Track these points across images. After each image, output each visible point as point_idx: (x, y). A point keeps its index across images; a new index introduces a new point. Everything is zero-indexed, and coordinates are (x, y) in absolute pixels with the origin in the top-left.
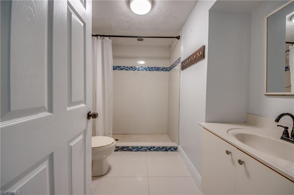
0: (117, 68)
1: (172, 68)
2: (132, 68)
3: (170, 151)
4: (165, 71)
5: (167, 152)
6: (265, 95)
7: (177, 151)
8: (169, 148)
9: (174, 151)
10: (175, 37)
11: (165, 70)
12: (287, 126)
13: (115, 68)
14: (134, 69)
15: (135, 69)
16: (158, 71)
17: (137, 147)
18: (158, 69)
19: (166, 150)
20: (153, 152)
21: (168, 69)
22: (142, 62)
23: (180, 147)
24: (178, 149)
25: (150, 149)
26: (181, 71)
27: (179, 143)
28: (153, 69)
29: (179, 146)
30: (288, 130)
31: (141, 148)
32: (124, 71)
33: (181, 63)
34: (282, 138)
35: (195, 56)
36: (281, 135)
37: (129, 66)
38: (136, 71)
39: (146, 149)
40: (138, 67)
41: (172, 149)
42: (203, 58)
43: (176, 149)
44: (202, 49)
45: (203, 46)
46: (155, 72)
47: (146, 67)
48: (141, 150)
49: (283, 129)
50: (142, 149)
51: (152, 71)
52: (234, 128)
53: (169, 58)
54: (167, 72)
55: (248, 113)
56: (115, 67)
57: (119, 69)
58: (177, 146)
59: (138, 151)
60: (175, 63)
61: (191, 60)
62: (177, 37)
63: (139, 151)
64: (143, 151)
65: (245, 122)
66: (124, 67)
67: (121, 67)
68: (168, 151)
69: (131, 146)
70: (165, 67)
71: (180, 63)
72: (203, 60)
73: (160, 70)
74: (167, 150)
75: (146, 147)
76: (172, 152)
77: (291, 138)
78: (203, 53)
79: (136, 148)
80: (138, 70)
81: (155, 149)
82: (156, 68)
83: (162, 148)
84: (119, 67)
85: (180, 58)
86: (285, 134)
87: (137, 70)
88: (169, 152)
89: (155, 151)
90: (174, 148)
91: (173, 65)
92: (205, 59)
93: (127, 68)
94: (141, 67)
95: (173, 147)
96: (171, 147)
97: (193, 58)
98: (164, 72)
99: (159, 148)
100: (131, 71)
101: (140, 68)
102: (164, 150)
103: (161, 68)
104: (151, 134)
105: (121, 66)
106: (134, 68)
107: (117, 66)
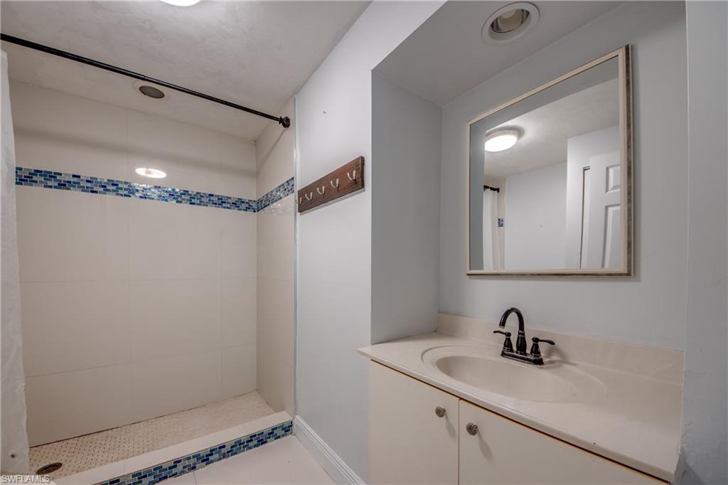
0: (35, 178)
1: (268, 203)
2: (114, 188)
3: (272, 441)
4: (246, 210)
5: (266, 445)
6: (468, 275)
7: (291, 433)
8: (269, 434)
9: (283, 435)
10: (276, 119)
11: (244, 206)
12: (508, 331)
13: (25, 178)
14: (126, 193)
15: (131, 191)
16: (221, 210)
17: (155, 469)
18: (221, 202)
19: (262, 442)
20: (218, 462)
21: (254, 205)
22: (158, 174)
23: (299, 420)
24: (294, 428)
25: (205, 458)
26: (298, 214)
27: (296, 409)
28: (203, 199)
29: (297, 417)
30: (511, 338)
31: (175, 466)
32: (74, 195)
33: (296, 193)
34: (503, 354)
35: (338, 180)
36: (502, 349)
37: (103, 176)
38: (134, 199)
39: (193, 461)
40: (144, 186)
41: (279, 432)
42: (360, 187)
43: (287, 429)
44: (357, 165)
45: (358, 159)
46: (211, 209)
47: (177, 190)
48: (174, 471)
49: (504, 337)
50: (180, 467)
51: (198, 204)
52: (430, 347)
53: (256, 174)
54: (249, 213)
55: (439, 312)
56: (23, 174)
57: (49, 183)
58: (290, 418)
59: (160, 480)
60: (278, 189)
61: (329, 189)
62: (281, 118)
63: (165, 477)
64: (183, 472)
65: (436, 331)
66: (76, 180)
67: (58, 177)
68: (266, 442)
69: (128, 475)
70: (245, 197)
71: (293, 192)
72: (360, 193)
73: (229, 206)
74: (262, 440)
75: (194, 457)
76: (278, 440)
77: (517, 353)
78: (359, 176)
79: (150, 475)
80: (141, 197)
81: (223, 451)
82: (215, 199)
83: (248, 442)
84: (50, 176)
85: (293, 178)
86: (508, 347)
87: (138, 195)
88: (272, 444)
89: (224, 457)
90: (283, 429)
91: (269, 196)
92: (364, 190)
93: (89, 185)
94: (155, 187)
95: (279, 427)
96: (276, 428)
97: (335, 184)
98: (243, 212)
99: (240, 444)
100: (110, 198)
101: (153, 190)
102: (255, 442)
103: (229, 200)
104: (204, 406)
105: (60, 174)
106: (126, 186)
107: (38, 171)
